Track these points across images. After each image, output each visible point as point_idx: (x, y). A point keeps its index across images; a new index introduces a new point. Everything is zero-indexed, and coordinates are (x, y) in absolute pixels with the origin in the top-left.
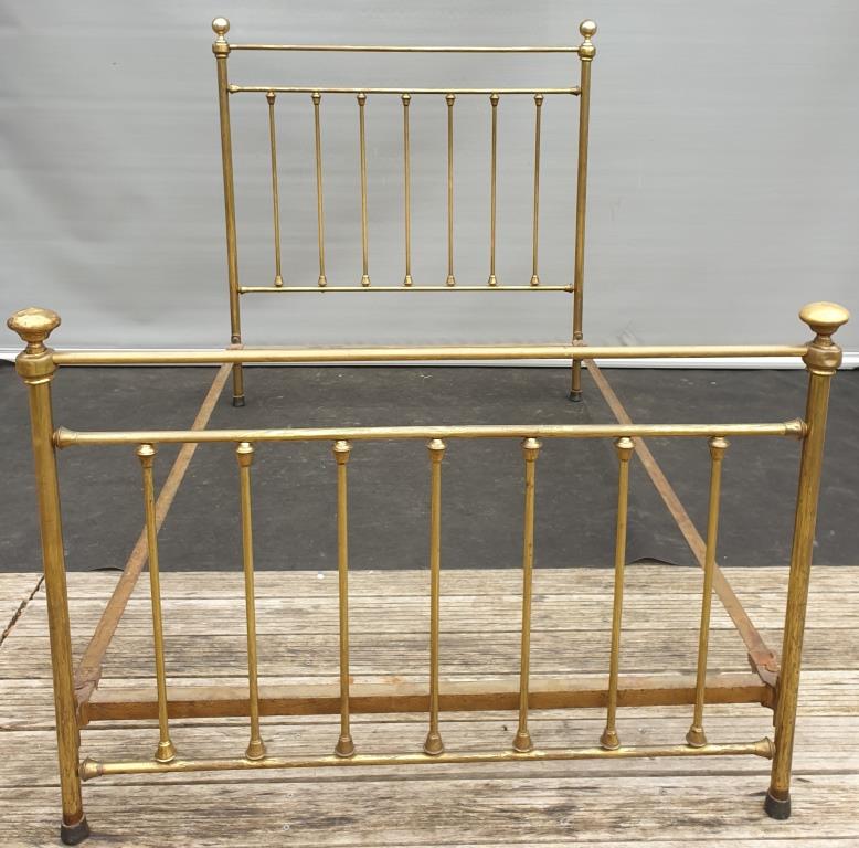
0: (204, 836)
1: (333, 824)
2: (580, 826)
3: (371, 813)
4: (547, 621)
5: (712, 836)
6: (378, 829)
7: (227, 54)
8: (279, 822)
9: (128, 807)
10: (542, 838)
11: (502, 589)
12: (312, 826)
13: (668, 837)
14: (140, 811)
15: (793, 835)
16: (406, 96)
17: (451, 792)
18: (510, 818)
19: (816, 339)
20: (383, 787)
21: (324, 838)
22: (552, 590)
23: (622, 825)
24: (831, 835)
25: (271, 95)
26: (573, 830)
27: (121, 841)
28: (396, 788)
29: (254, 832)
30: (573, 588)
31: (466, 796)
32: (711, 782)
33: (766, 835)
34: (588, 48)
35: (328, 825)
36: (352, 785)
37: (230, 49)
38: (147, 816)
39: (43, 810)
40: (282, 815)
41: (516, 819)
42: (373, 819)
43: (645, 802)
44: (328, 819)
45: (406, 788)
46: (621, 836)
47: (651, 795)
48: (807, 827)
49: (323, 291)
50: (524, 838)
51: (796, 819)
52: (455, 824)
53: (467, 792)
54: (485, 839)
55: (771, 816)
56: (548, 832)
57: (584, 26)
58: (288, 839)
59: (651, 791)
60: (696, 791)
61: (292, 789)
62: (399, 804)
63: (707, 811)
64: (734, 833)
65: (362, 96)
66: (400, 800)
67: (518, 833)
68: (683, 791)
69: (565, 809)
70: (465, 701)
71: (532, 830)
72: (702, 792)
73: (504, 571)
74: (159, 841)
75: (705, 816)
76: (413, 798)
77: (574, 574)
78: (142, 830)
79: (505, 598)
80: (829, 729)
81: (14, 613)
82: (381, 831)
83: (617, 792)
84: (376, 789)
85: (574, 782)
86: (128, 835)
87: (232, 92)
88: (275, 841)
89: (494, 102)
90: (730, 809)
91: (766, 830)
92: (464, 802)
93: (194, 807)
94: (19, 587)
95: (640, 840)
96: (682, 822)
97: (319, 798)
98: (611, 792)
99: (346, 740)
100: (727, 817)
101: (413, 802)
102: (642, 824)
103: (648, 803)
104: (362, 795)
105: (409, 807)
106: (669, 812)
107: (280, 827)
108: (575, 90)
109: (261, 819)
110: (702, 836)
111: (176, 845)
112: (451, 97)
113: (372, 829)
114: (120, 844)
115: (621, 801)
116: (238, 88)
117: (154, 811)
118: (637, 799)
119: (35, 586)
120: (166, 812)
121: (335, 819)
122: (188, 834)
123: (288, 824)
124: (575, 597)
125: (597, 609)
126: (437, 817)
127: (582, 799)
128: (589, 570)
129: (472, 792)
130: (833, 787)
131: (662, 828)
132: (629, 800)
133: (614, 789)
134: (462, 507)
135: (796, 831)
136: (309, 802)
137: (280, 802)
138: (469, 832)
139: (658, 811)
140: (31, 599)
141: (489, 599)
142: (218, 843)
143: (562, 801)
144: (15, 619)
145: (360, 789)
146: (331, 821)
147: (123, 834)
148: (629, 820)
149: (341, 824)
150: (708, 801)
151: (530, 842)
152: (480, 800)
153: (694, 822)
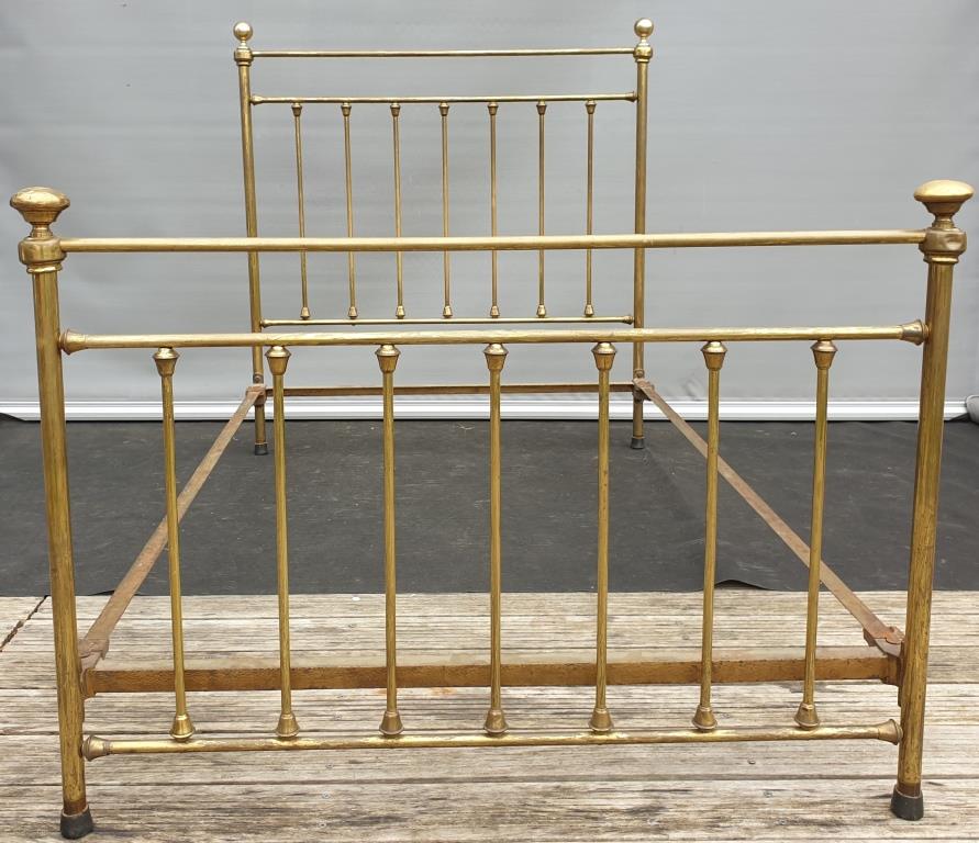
0: (225, 832)
1: (378, 822)
2: (671, 825)
3: (421, 813)
4: (618, 639)
5: (830, 835)
6: (430, 827)
7: (250, 61)
8: (314, 820)
9: (139, 805)
10: (625, 837)
11: (564, 610)
12: (353, 824)
13: (778, 836)
14: (152, 809)
15: (928, 836)
16: (444, 105)
17: (516, 794)
18: (587, 818)
19: (936, 221)
20: (434, 789)
21: (367, 835)
22: (623, 611)
23: (721, 824)
24: (973, 836)
25: (297, 105)
26: (663, 829)
27: (131, 836)
28: (450, 790)
29: (285, 829)
30: (645, 610)
31: (534, 797)
32: (825, 785)
33: (895, 835)
34: (644, 49)
35: (372, 824)
36: (398, 787)
37: (253, 56)
38: (160, 814)
39: (40, 807)
40: (317, 814)
41: (595, 819)
42: (425, 818)
43: (747, 804)
44: (371, 818)
45: (461, 790)
46: (720, 835)
47: (752, 797)
48: (944, 827)
49: (353, 324)
50: (605, 836)
51: (931, 821)
52: (522, 823)
53: (535, 794)
54: (557, 837)
55: (899, 817)
56: (634, 830)
57: (640, 24)
58: (325, 836)
59: (754, 793)
60: (808, 794)
61: (329, 790)
62: (454, 804)
63: (822, 812)
64: (856, 833)
65: (395, 105)
66: (455, 800)
67: (597, 832)
68: (792, 794)
69: (651, 810)
70: (532, 673)
71: (613, 829)
72: (813, 795)
73: (566, 595)
74: (174, 836)
75: (820, 817)
76: (471, 799)
77: (647, 598)
78: (154, 826)
79: (569, 619)
80: (962, 737)
81: (9, 631)
82: (434, 829)
83: (713, 794)
84: (427, 790)
85: (660, 784)
86: (138, 830)
87: (255, 103)
88: (309, 838)
89: (541, 110)
90: (849, 811)
91: (894, 830)
92: (532, 803)
93: (213, 806)
94: (16, 609)
95: (743, 839)
96: (793, 823)
97: (360, 798)
98: (705, 794)
99: (392, 715)
100: (846, 818)
101: (471, 803)
102: (745, 824)
103: (750, 804)
104: (411, 796)
105: (466, 809)
106: (776, 813)
107: (315, 825)
108: (631, 95)
109: (292, 818)
110: (818, 835)
111: (194, 840)
112: (493, 104)
113: (423, 827)
114: (129, 839)
115: (718, 803)
116: (262, 99)
117: (169, 809)
118: (737, 801)
119: (33, 609)
120: (183, 809)
121: (379, 818)
122: (207, 830)
123: (325, 822)
124: (650, 618)
125: (677, 629)
126: (499, 816)
127: (670, 801)
128: (663, 594)
129: (539, 793)
130: (973, 790)
131: (769, 828)
132: (727, 802)
133: (708, 791)
134: (514, 538)
135: (931, 832)
136: (349, 803)
137: (313, 802)
138: (538, 831)
139: (764, 812)
140: (29, 618)
141: (550, 619)
142: (243, 838)
143: (649, 802)
144: (10, 637)
145: (408, 791)
146: (375, 820)
147: (132, 830)
148: (729, 819)
149: (385, 822)
150: (822, 803)
151: (611, 840)
152: (550, 801)
153: (807, 823)
